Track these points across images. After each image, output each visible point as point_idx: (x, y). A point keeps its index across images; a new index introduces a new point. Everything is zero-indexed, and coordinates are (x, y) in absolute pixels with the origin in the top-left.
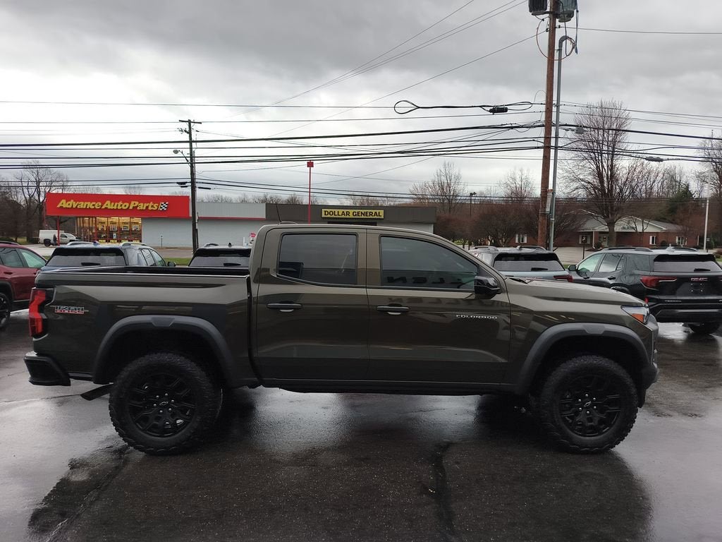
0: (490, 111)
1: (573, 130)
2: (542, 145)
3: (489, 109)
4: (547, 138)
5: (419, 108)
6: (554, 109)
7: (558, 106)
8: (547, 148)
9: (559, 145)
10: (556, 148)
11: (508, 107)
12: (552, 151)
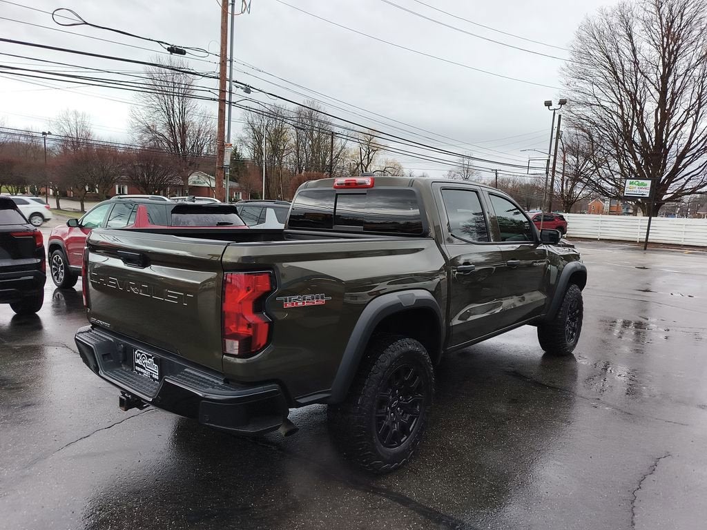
0: (168, 49)
1: (242, 88)
2: (218, 98)
3: (167, 46)
4: (222, 91)
5: (86, 23)
6: (228, 63)
7: (231, 61)
8: (222, 101)
9: (233, 101)
10: (230, 103)
11: (186, 50)
12: (227, 106)
